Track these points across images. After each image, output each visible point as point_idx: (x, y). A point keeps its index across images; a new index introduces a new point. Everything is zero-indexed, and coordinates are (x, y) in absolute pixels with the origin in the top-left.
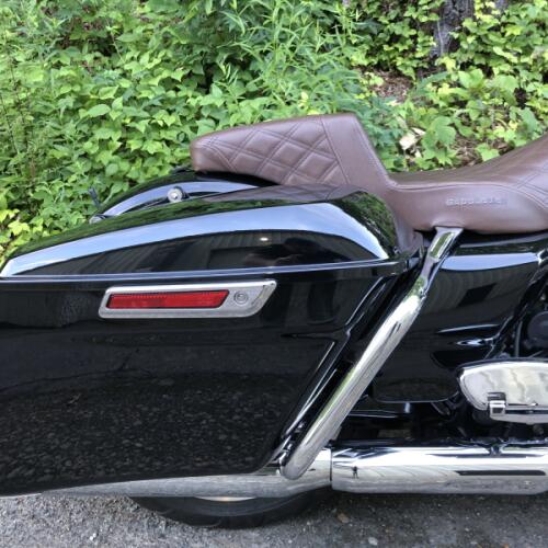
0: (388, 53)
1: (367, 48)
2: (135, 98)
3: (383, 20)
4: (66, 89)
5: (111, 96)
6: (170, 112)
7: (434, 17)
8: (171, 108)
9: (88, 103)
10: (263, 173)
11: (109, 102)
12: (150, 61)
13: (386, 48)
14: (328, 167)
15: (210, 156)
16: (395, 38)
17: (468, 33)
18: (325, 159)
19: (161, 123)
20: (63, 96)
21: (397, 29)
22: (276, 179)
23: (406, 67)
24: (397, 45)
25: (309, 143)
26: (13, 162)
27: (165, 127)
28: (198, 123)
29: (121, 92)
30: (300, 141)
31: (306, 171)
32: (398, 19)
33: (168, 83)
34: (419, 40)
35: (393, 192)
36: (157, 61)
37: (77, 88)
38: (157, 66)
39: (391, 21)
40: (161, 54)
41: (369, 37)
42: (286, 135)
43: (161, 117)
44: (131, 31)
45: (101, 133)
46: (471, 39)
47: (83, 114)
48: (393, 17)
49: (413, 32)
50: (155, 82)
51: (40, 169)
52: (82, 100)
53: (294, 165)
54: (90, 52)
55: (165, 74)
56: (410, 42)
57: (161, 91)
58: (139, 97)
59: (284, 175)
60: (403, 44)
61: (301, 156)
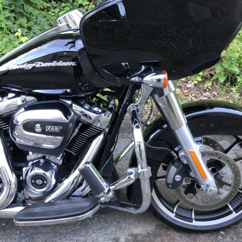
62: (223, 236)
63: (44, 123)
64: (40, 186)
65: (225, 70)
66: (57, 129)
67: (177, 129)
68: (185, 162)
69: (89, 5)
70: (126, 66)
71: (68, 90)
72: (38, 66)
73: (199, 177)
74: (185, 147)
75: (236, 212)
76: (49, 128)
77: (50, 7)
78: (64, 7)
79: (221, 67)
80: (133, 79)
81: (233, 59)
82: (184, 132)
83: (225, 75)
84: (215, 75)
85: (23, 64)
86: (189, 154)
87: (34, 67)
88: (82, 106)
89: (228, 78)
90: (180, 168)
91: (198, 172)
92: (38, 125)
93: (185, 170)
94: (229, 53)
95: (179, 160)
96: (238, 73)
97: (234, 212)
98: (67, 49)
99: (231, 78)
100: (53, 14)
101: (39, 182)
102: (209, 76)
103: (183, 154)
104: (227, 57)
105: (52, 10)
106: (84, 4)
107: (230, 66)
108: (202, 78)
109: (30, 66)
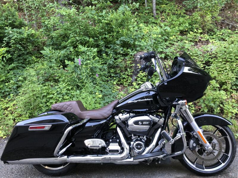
0: (122, 81)
1: (118, 80)
2: (60, 93)
3: (121, 74)
4: (45, 91)
5: (55, 93)
6: (68, 96)
7: (131, 74)
8: (68, 95)
9: (49, 94)
10: (62, 110)
11: (53, 94)
12: (65, 85)
13: (122, 80)
14: (71, 109)
15: (54, 108)
16: (124, 78)
17: (139, 77)
18: (71, 108)
19: (65, 98)
20: (44, 93)
21: (124, 76)
22: (64, 111)
23: (126, 84)
24: (124, 80)
25: (69, 105)
26: (31, 107)
27: (66, 99)
28: (73, 98)
29: (57, 91)
30: (67, 105)
31: (68, 110)
32: (124, 74)
33: (68, 90)
34: (129, 78)
35: (80, 113)
36: (66, 85)
37: (47, 91)
38: (66, 86)
39: (123, 74)
40: (67, 83)
41: (118, 78)
42: (65, 104)
43: (66, 97)
44: (62, 78)
45: (51, 101)
46: (139, 79)
47: (48, 96)
48: (123, 73)
49: (128, 77)
50: (65, 89)
51: (37, 109)
52: (48, 94)
53: (66, 109)
54: (52, 82)
55: (67, 88)
56: (127, 79)
57: (66, 91)
58: (61, 92)
59: (65, 110)
60: (125, 79)
61: (67, 107)
62: (220, 176)
63: (142, 121)
64: (139, 149)
65: (207, 106)
66: (147, 123)
67: (191, 122)
68: (196, 137)
69: (128, 78)
70: (168, 99)
71: (148, 109)
72: (139, 101)
73: (204, 143)
74: (195, 130)
75: (224, 163)
76: (144, 123)
77: (108, 80)
78: (115, 79)
79: (204, 104)
80: (174, 103)
81: (210, 99)
82: (194, 124)
83: (207, 109)
84: (202, 109)
85: (134, 101)
86: (198, 133)
87: (138, 101)
88: (153, 116)
89: (209, 110)
90: (194, 140)
91: (203, 141)
92: (140, 122)
93: (197, 141)
94: (207, 97)
95: (194, 136)
96: (214, 107)
97: (223, 163)
98: (147, 95)
99: (211, 110)
100: (110, 83)
101: (139, 147)
102: (198, 109)
103: (195, 133)
104: (207, 99)
105: (110, 81)
106: (126, 78)
107: (208, 103)
108: (195, 111)
109: (136, 101)
